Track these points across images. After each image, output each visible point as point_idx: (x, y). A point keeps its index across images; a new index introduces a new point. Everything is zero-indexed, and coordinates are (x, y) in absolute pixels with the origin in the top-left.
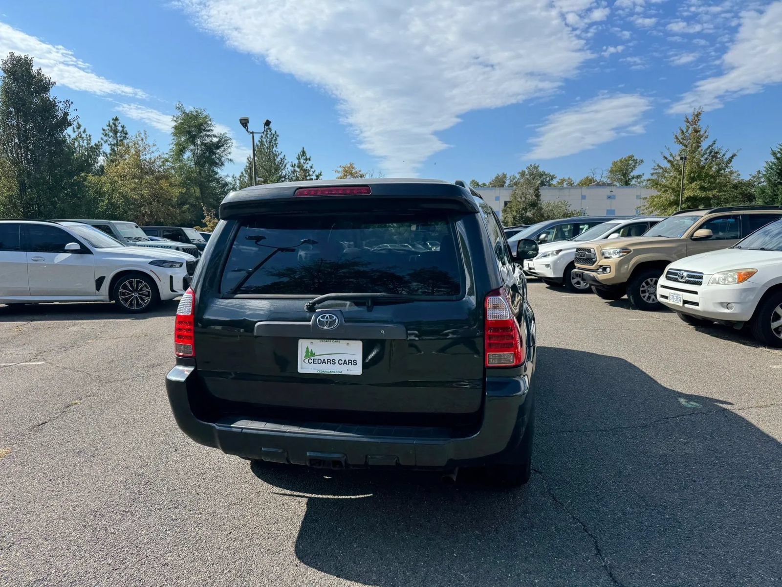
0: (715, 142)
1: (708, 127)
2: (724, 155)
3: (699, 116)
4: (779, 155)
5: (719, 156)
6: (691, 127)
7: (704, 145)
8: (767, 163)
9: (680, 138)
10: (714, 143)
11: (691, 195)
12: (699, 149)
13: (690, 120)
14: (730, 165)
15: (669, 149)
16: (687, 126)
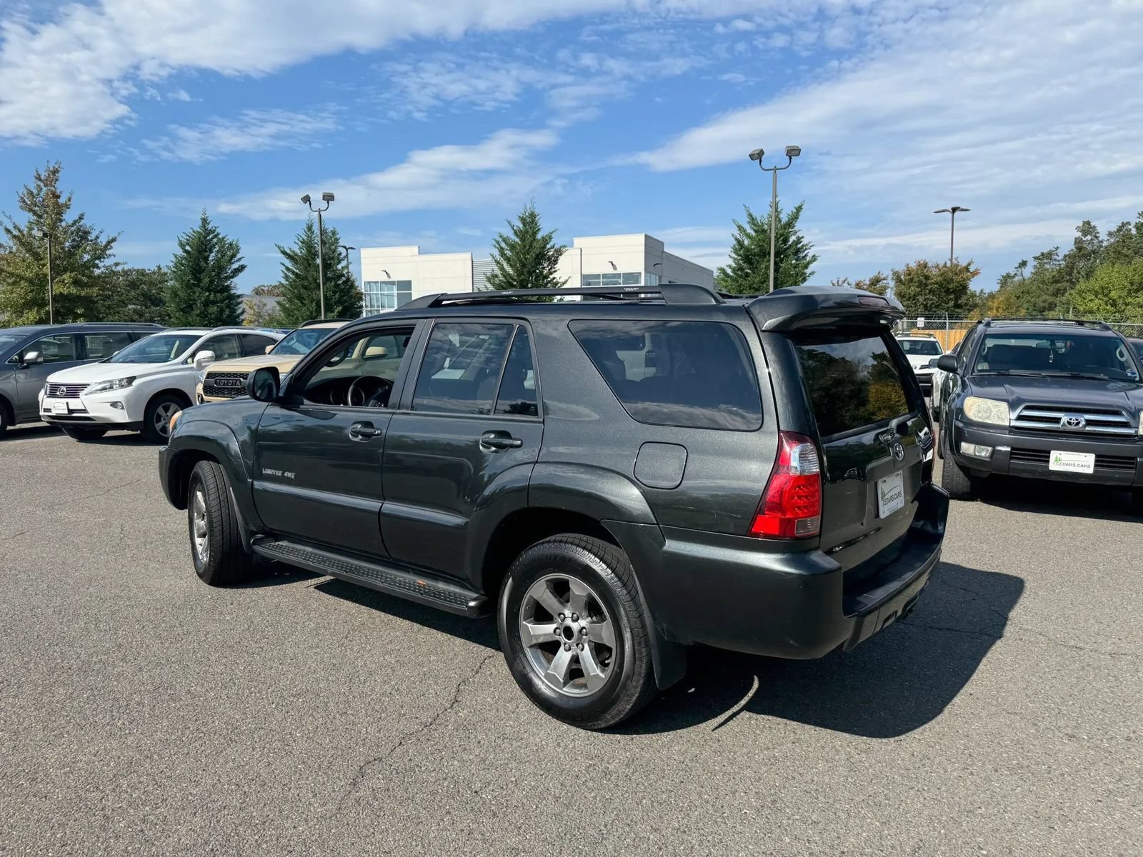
0: (82, 216)
1: (72, 193)
2: (97, 237)
3: (57, 175)
4: (188, 248)
5: (89, 238)
6: (45, 189)
7: (69, 217)
8: (176, 256)
9: (29, 203)
10: (81, 218)
11: (65, 293)
12: (64, 224)
13: (43, 177)
14: (108, 252)
15: (10, 218)
16: (39, 186)
